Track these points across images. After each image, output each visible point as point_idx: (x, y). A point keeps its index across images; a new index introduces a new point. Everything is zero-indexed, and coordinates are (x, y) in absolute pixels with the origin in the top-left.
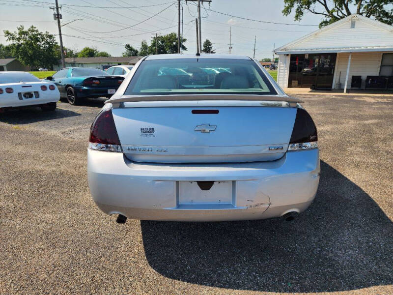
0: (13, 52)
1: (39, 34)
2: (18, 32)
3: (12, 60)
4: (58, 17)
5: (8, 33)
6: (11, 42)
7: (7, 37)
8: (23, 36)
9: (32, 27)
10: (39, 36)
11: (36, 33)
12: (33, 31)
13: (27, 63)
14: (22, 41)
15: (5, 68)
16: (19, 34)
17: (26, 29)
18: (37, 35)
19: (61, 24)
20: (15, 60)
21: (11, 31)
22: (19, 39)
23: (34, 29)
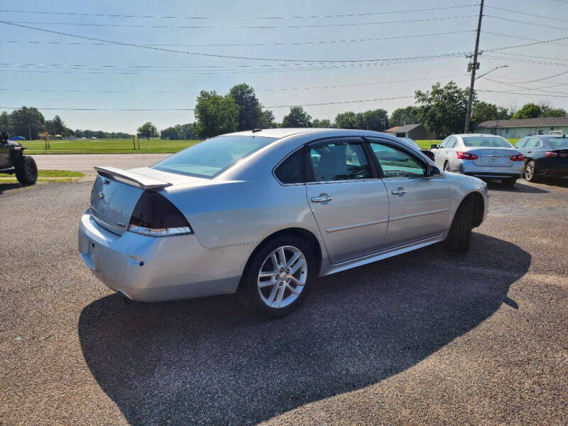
0: (419, 117)
1: (457, 92)
2: (431, 90)
3: (418, 125)
4: (474, 67)
5: (419, 94)
6: (419, 105)
7: (417, 99)
8: (436, 95)
9: (451, 83)
10: (456, 95)
11: (453, 90)
12: (450, 88)
13: (432, 130)
14: (433, 103)
15: (407, 135)
16: (432, 93)
17: (442, 87)
18: (454, 93)
19: (476, 76)
20: (419, 127)
21: (424, 91)
22: (430, 100)
23: (452, 85)
